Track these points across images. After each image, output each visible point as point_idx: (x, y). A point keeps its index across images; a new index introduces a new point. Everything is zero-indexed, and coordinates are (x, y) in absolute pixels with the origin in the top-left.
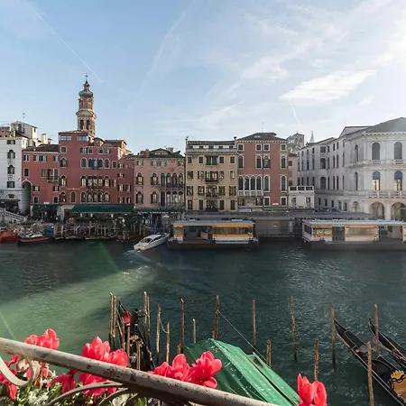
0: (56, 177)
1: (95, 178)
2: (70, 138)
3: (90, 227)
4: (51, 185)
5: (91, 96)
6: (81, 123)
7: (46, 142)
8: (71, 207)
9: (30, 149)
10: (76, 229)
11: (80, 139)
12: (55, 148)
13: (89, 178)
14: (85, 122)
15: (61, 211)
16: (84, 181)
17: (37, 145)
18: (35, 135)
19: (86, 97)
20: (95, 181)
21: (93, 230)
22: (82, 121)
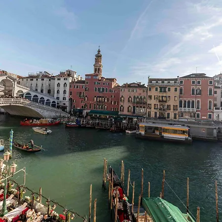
0: (83, 96)
1: (101, 97)
2: (90, 77)
3: (97, 121)
4: (81, 100)
5: (101, 56)
6: (96, 70)
7: (80, 79)
8: (89, 111)
9: (73, 82)
10: (91, 122)
11: (94, 77)
12: (83, 82)
13: (98, 97)
14: (97, 69)
15: (85, 112)
16: (95, 98)
17: (76, 80)
18: (75, 76)
19: (98, 57)
20: (100, 99)
21: (98, 123)
22: (96, 69)
